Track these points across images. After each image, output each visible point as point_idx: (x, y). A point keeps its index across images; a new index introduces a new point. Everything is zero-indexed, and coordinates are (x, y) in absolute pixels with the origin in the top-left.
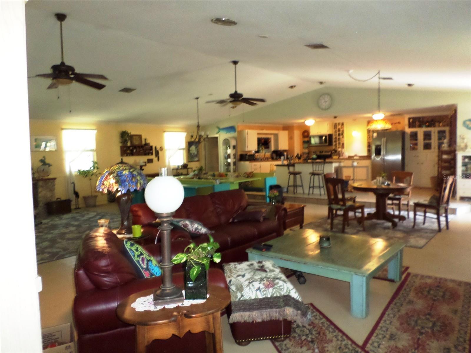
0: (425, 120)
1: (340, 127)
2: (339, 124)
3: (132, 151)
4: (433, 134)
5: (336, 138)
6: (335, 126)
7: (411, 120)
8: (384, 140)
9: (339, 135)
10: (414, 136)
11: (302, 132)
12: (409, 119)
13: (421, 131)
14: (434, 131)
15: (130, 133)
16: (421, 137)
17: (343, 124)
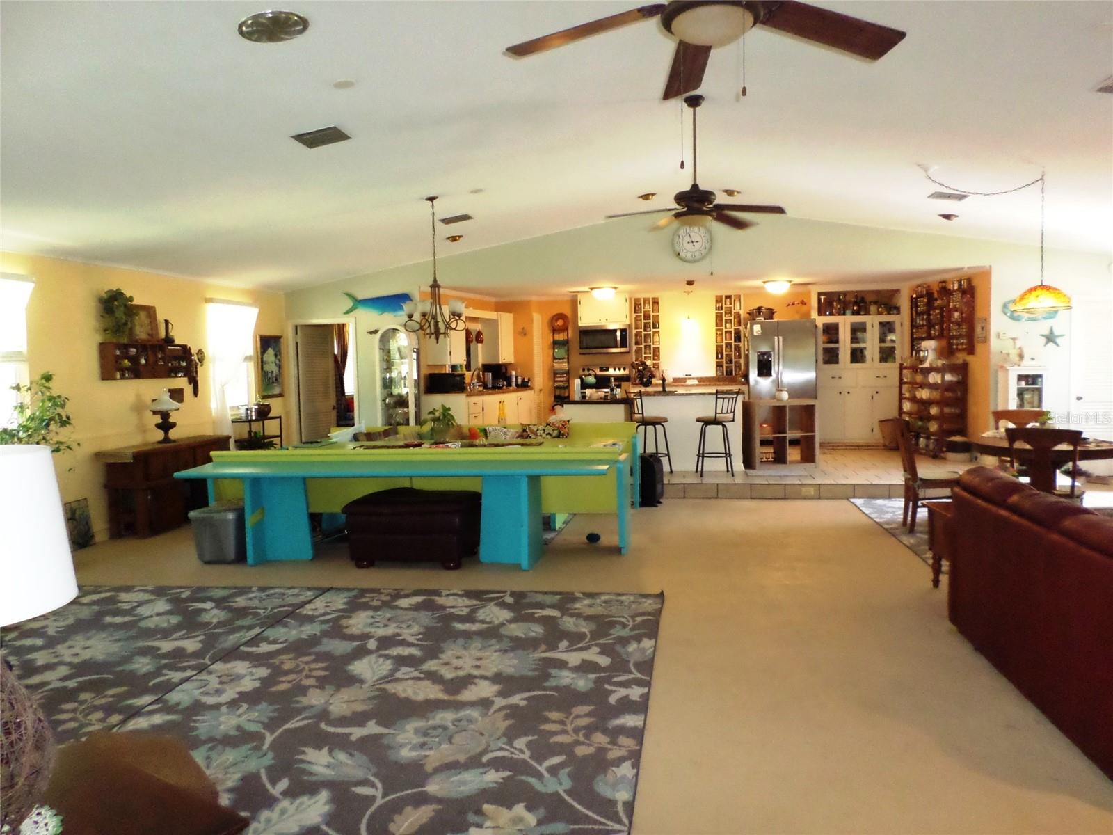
0: (851, 298)
1: (647, 308)
2: (646, 300)
3: (134, 361)
4: (868, 327)
5: (638, 334)
6: (637, 305)
7: (822, 298)
8: (778, 341)
9: (646, 327)
10: (831, 332)
11: (547, 319)
12: (820, 294)
13: (845, 323)
14: (872, 321)
15: (131, 299)
16: (844, 335)
17: (656, 302)
